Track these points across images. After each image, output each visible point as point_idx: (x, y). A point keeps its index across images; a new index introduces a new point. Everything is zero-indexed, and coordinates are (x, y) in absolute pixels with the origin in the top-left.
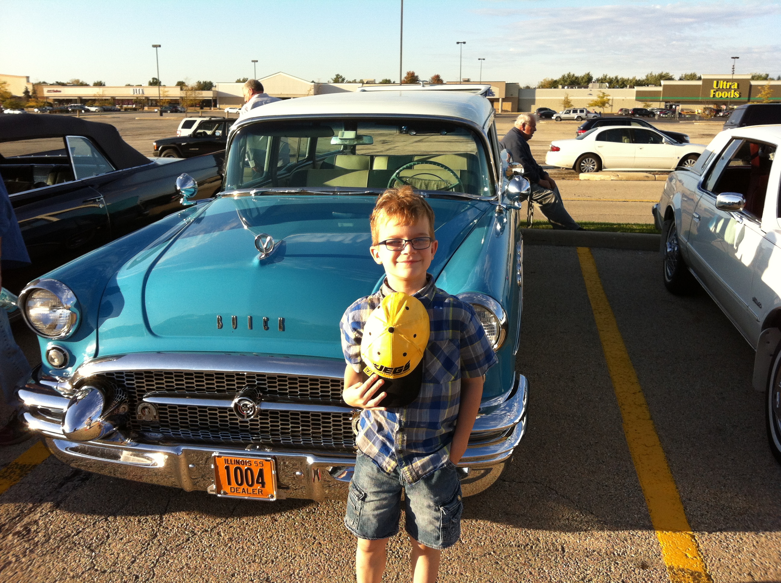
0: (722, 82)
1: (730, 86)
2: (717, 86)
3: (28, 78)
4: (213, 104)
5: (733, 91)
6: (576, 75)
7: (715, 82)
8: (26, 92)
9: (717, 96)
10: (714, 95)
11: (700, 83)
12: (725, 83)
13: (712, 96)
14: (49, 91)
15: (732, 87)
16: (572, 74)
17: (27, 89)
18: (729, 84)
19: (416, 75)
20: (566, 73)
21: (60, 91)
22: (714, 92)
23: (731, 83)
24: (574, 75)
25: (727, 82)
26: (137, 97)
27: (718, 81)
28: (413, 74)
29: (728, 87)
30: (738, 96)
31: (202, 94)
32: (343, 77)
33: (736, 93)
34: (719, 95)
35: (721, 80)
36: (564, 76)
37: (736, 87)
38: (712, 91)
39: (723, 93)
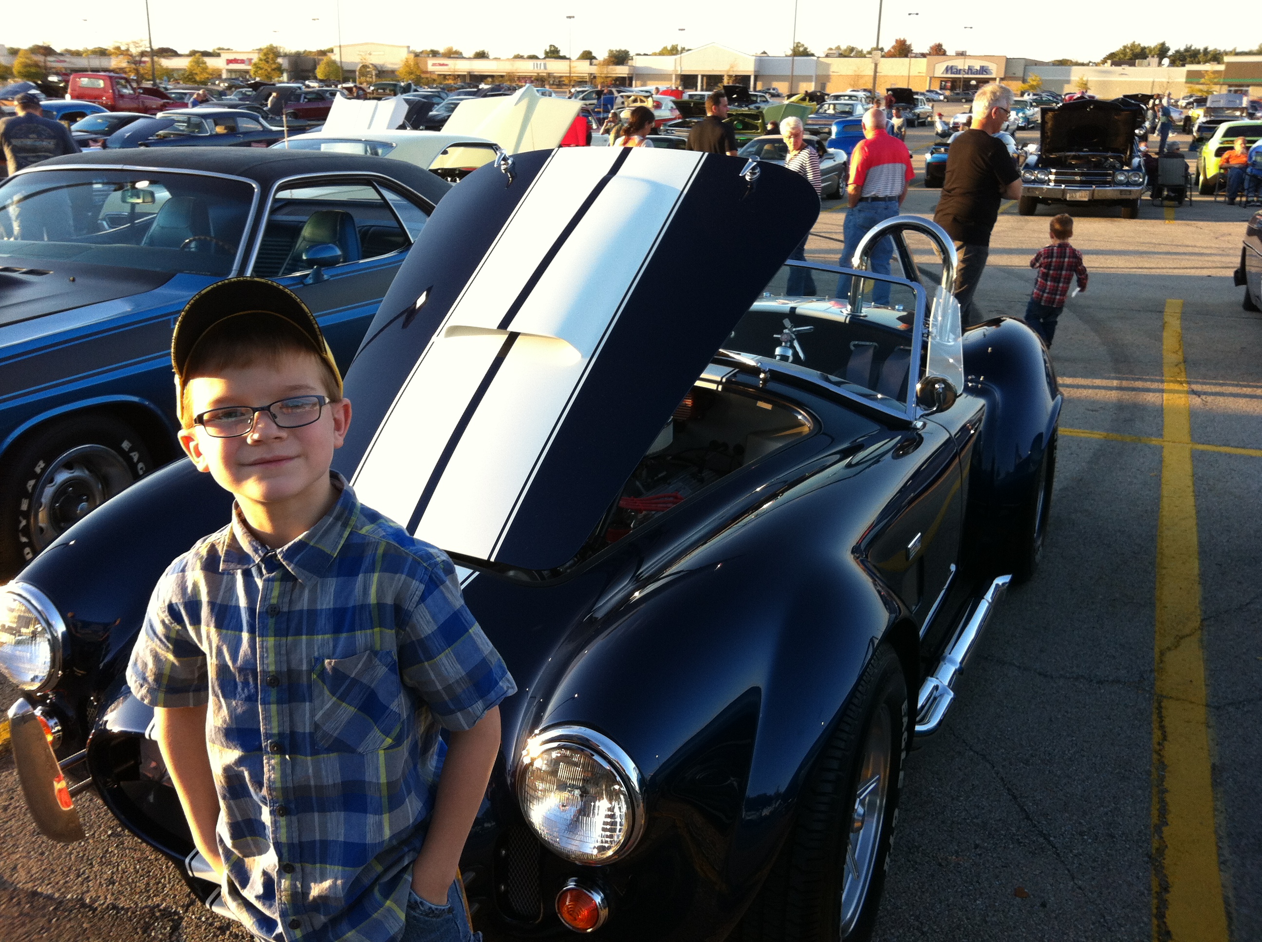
3: (408, 47)
4: (627, 82)
6: (1144, 44)
8: (406, 64)
14: (434, 64)
16: (1137, 43)
17: (407, 59)
19: (908, 43)
20: (1129, 43)
21: (449, 65)
24: (1139, 45)
26: (538, 73)
28: (904, 41)
31: (615, 70)
32: (805, 46)
36: (1125, 47)
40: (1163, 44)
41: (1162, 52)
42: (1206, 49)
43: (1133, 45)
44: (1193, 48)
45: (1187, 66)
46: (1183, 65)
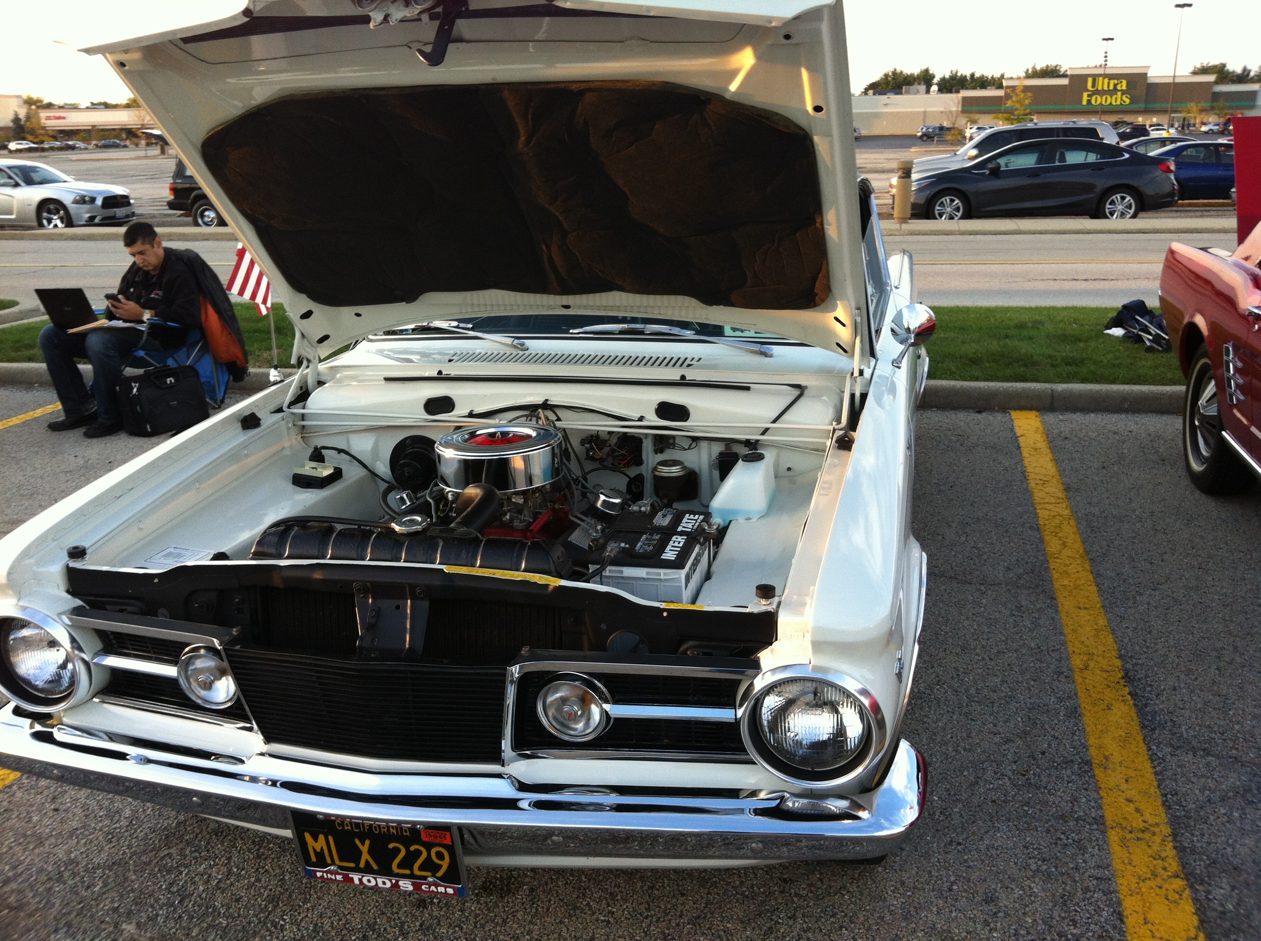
0: (1101, 79)
1: (1115, 85)
2: (1093, 86)
5: (1119, 93)
6: (907, 71)
7: (1090, 80)
8: (16, 120)
9: (1093, 102)
10: (1089, 102)
11: (1065, 82)
12: (1106, 81)
13: (1084, 102)
14: (48, 118)
15: (1119, 87)
16: (898, 71)
17: (16, 115)
18: (1112, 82)
20: (889, 69)
21: (64, 118)
22: (1089, 96)
23: (1116, 81)
25: (1110, 79)
27: (1095, 77)
29: (1111, 87)
30: (1128, 101)
33: (1124, 98)
34: (1097, 100)
35: (1100, 75)
36: (886, 75)
37: (1124, 88)
38: (1085, 95)
39: (1104, 98)
40: (927, 71)
41: (926, 78)
42: (972, 75)
43: (894, 73)
44: (959, 74)
45: (961, 91)
46: (957, 92)
